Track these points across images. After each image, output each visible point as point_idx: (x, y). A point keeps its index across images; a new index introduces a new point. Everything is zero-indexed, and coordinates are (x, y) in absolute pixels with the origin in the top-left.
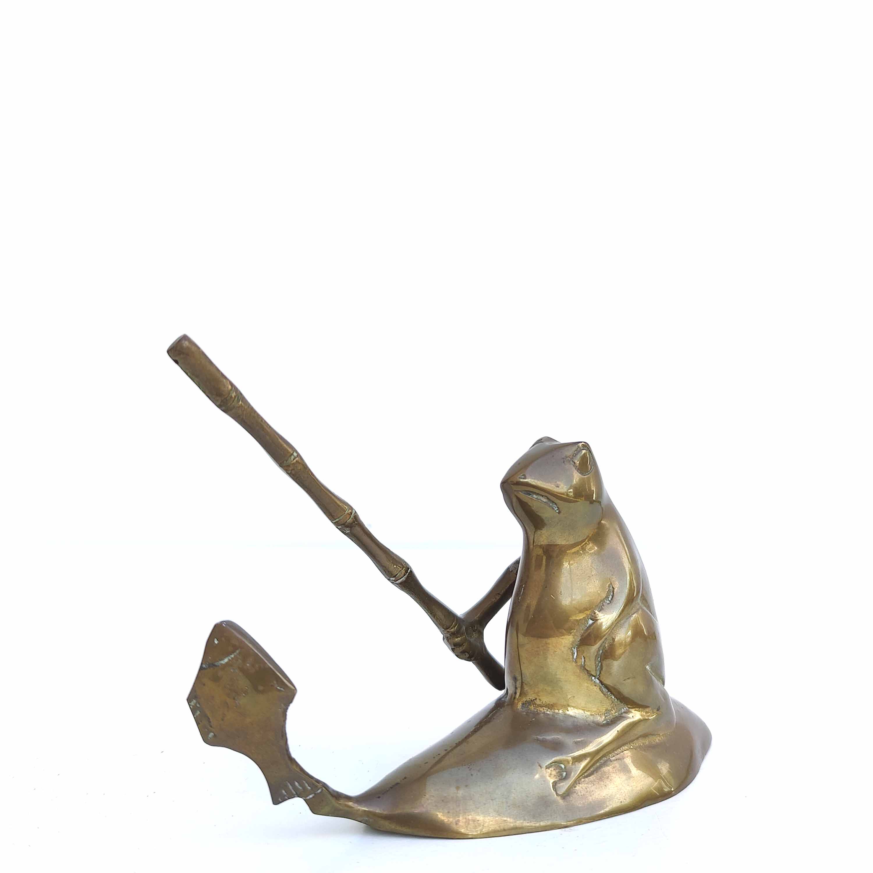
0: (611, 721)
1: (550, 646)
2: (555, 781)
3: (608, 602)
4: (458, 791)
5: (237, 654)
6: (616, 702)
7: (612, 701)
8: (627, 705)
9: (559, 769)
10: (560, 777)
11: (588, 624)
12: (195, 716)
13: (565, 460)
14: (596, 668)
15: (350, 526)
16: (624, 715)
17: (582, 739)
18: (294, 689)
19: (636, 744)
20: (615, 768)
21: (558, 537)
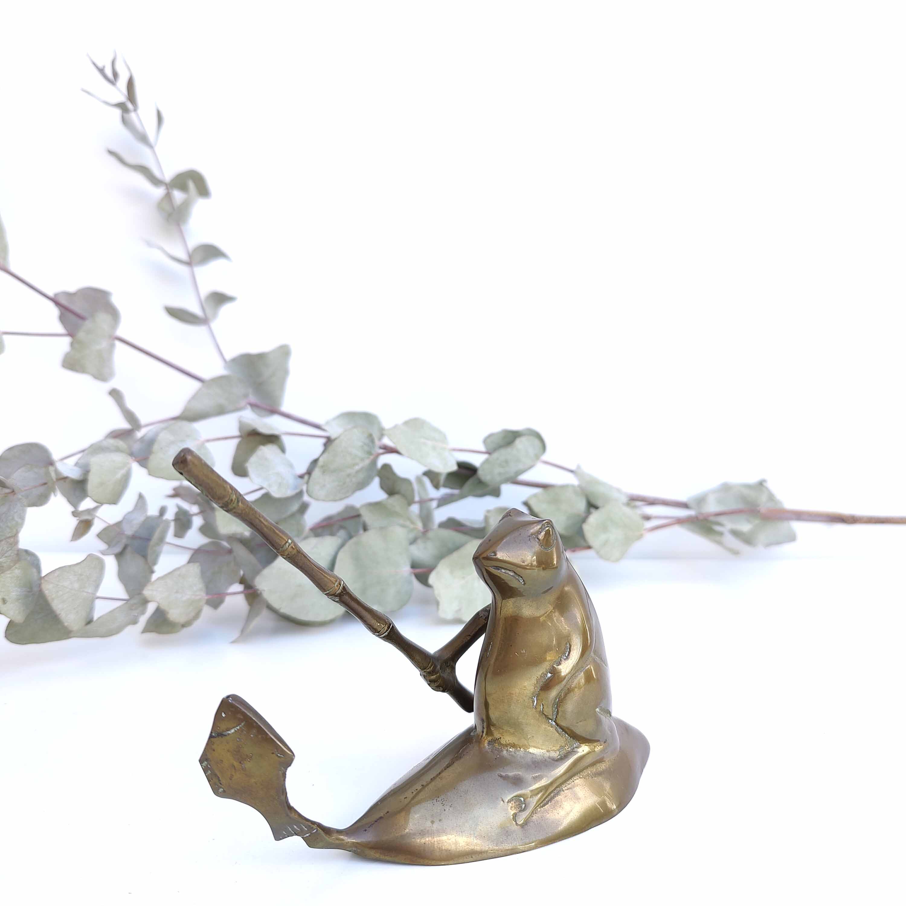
0: (565, 756)
1: (514, 696)
2: (515, 813)
3: (565, 658)
4: (433, 825)
5: (242, 726)
6: (569, 739)
7: (566, 739)
8: (578, 741)
9: (519, 802)
10: (520, 808)
11: (547, 677)
12: (207, 775)
13: (531, 538)
14: (553, 713)
15: (340, 596)
16: (575, 749)
17: (539, 774)
18: (292, 755)
19: (585, 773)
20: (567, 797)
21: (522, 603)
